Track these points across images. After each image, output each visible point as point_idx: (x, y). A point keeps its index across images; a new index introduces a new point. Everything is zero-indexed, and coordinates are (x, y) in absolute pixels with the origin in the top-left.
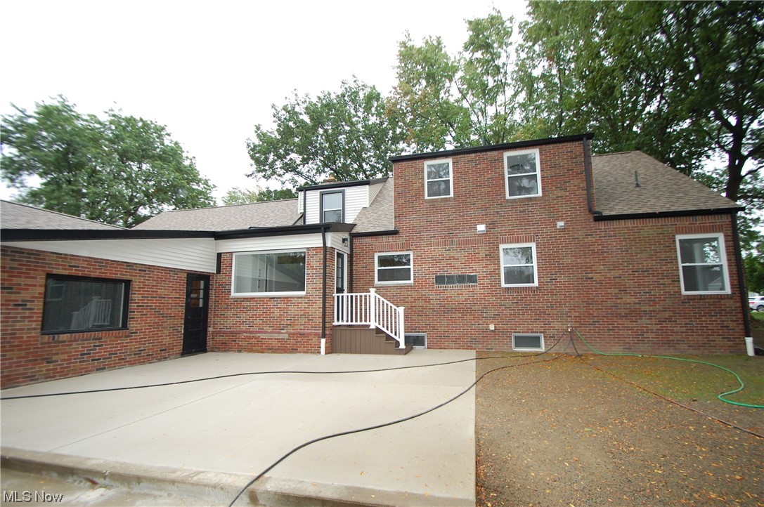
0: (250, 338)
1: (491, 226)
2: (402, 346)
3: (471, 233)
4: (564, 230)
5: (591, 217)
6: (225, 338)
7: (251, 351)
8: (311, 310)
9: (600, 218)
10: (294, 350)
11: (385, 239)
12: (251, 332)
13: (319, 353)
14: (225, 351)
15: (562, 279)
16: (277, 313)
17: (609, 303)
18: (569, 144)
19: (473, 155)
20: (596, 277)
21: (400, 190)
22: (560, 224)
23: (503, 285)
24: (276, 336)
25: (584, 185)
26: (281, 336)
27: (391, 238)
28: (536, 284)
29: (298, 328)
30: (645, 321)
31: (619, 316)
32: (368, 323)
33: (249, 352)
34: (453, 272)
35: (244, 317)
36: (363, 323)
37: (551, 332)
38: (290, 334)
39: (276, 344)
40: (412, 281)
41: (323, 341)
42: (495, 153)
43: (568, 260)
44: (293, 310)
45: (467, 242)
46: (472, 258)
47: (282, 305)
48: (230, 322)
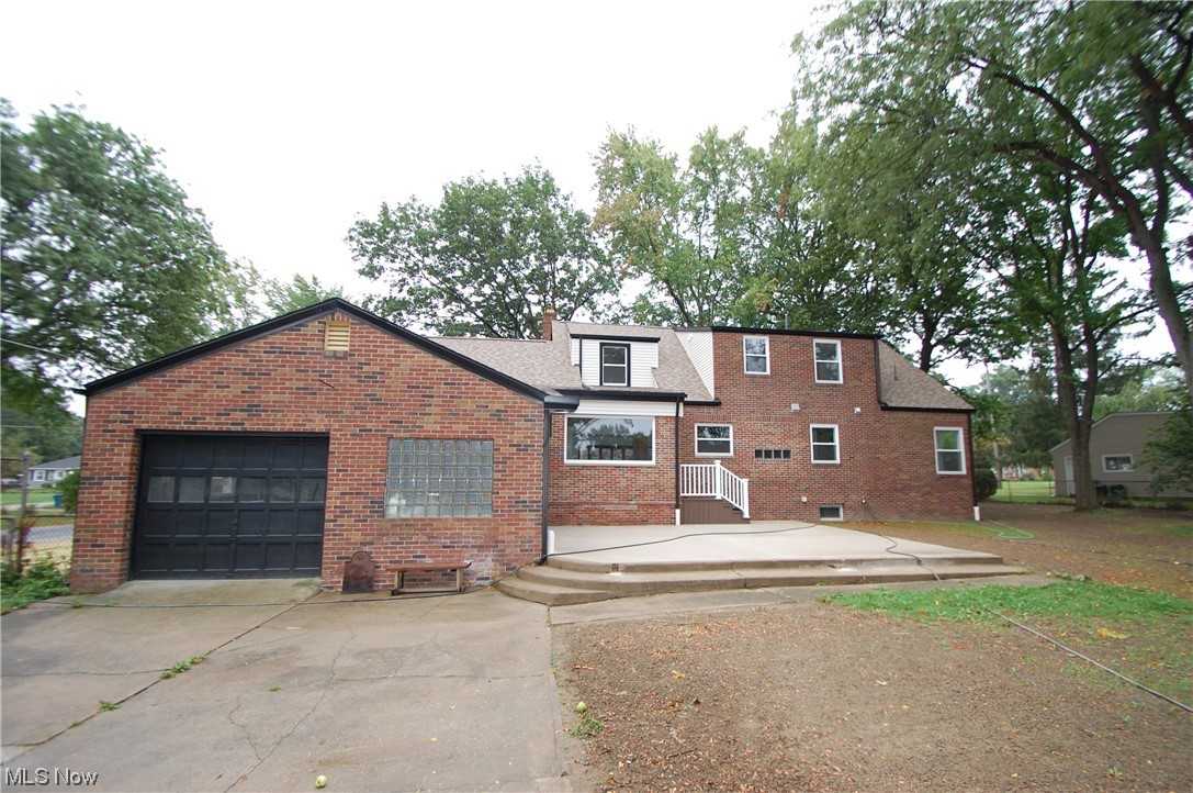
0: (592, 510)
1: (803, 405)
2: (747, 515)
3: (786, 411)
4: (859, 415)
5: (879, 406)
6: (561, 511)
7: (593, 523)
8: (662, 481)
9: (886, 408)
10: (644, 522)
11: (706, 409)
12: (593, 504)
13: (675, 524)
14: (560, 525)
15: (858, 457)
16: (623, 483)
17: (891, 479)
18: (863, 341)
19: (788, 337)
20: (882, 457)
21: (721, 360)
22: (858, 410)
23: (813, 461)
24: (624, 507)
25: (874, 378)
26: (629, 508)
27: (712, 410)
28: (838, 461)
29: (649, 499)
30: (913, 494)
31: (896, 490)
32: (713, 494)
33: (592, 525)
34: (771, 447)
35: (583, 488)
36: (709, 494)
37: (849, 504)
38: (639, 505)
39: (622, 515)
40: (731, 454)
41: (678, 511)
42: (806, 338)
43: (862, 442)
44: (642, 480)
45: (783, 419)
46: (787, 435)
47: (629, 475)
48: (566, 493)
